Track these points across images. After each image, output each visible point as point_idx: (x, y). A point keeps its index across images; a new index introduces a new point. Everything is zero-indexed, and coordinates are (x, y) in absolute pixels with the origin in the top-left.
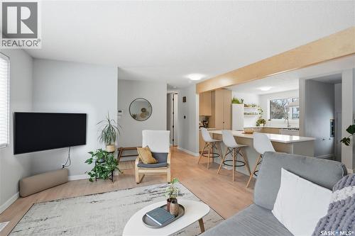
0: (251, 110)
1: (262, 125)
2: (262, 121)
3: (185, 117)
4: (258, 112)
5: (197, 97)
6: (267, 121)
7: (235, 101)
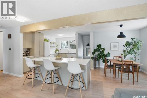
0: (53, 45)
1: (57, 52)
2: (57, 50)
3: (10, 49)
4: (56, 46)
5: (21, 36)
6: (59, 50)
7: (45, 40)
